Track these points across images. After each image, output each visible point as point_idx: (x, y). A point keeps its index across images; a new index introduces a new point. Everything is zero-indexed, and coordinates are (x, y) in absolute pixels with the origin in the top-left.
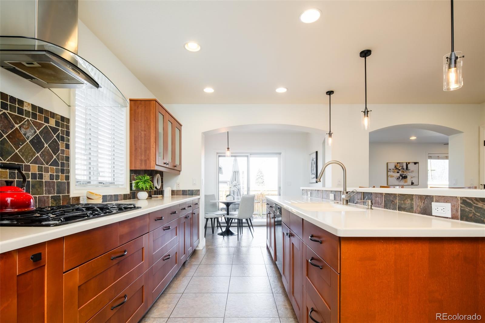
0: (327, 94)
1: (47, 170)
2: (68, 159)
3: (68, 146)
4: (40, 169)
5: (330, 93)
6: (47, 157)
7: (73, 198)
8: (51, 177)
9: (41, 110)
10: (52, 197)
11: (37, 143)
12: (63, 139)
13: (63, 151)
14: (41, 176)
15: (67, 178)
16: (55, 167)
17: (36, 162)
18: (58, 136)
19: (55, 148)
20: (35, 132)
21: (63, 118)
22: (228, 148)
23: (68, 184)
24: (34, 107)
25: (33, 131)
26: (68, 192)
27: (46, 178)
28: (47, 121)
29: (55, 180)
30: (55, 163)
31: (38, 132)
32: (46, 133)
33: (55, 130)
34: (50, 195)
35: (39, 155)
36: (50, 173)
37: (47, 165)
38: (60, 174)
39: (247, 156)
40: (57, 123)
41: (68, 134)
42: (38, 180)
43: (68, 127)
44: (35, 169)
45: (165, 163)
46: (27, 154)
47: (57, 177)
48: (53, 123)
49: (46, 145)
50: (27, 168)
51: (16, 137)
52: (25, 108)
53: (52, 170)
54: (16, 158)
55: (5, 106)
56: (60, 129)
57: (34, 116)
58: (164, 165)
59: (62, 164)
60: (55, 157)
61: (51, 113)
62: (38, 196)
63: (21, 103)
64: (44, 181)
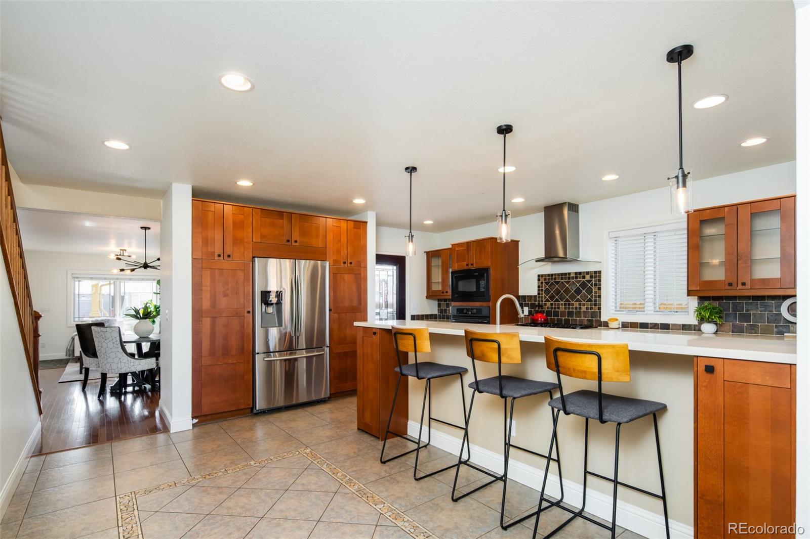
1: (584, 305)
2: (600, 297)
3: (600, 289)
4: (580, 304)
6: (584, 298)
7: (604, 322)
8: (587, 308)
9: (580, 273)
10: (587, 320)
11: (578, 291)
12: (596, 285)
13: (596, 293)
14: (580, 308)
15: (600, 309)
16: (589, 303)
17: (578, 300)
18: (592, 285)
19: (589, 291)
21: (595, 272)
23: (600, 312)
24: (576, 273)
25: (575, 286)
26: (600, 317)
27: (584, 309)
28: (584, 277)
29: (589, 310)
30: (590, 300)
31: (578, 285)
32: (584, 285)
33: (589, 281)
34: (586, 319)
35: (579, 297)
36: (586, 306)
37: (584, 301)
38: (593, 306)
40: (591, 277)
41: (600, 281)
42: (578, 310)
43: (600, 276)
44: (576, 304)
45: (730, 284)
46: (573, 297)
47: (591, 308)
48: (588, 277)
49: (583, 291)
50: (573, 304)
51: (567, 291)
52: (571, 276)
53: (588, 305)
54: (567, 300)
55: (562, 279)
56: (593, 279)
57: (576, 278)
58: (730, 287)
59: (595, 301)
60: (589, 297)
61: (587, 272)
62: (578, 319)
63: (569, 274)
64: (582, 310)
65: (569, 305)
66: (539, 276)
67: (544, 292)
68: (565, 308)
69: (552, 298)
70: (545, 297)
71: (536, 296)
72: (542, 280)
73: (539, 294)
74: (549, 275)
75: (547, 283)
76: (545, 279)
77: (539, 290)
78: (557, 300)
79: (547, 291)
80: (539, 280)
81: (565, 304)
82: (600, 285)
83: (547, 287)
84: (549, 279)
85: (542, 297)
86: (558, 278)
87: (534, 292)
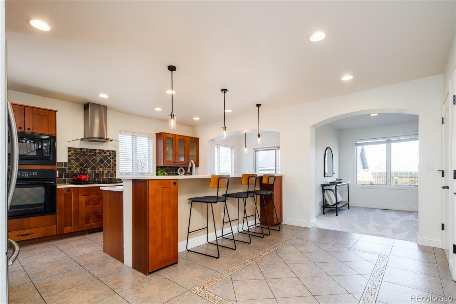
0: (256, 106)
1: (105, 170)
2: (115, 165)
3: (115, 161)
4: (102, 169)
5: (258, 105)
6: (106, 165)
7: (118, 179)
8: (108, 172)
9: (103, 151)
10: (108, 178)
11: (102, 161)
12: (113, 158)
13: (113, 163)
14: (103, 172)
15: (115, 172)
16: (109, 168)
17: (101, 167)
18: (110, 158)
19: (109, 162)
20: (101, 158)
21: (113, 151)
22: (246, 146)
23: (116, 174)
24: (100, 150)
25: (100, 158)
26: (116, 177)
27: (105, 172)
28: (105, 153)
29: (109, 173)
30: (109, 167)
31: (102, 158)
32: (105, 158)
33: (109, 156)
34: (107, 178)
35: (102, 165)
36: (107, 171)
37: (106, 167)
38: (111, 171)
39: (275, 149)
40: (110, 153)
41: (115, 156)
42: (102, 173)
43: (115, 154)
44: (101, 169)
45: (174, 162)
46: (98, 165)
47: (110, 172)
48: (108, 154)
49: (105, 162)
50: (98, 169)
51: (93, 160)
52: (97, 151)
53: (108, 169)
54: (94, 167)
55: (90, 152)
56: (111, 155)
57: (100, 153)
58: (174, 163)
59: (113, 167)
60: (109, 165)
61: (107, 150)
62: (102, 178)
63: (95, 150)
64: (104, 173)
65: (95, 169)
66: (69, 148)
67: (74, 160)
68: (92, 172)
69: (81, 165)
70: (75, 164)
71: (67, 163)
72: (72, 151)
73: (69, 161)
74: (78, 149)
75: (77, 154)
76: (75, 151)
77: (69, 159)
78: (86, 166)
79: (77, 160)
80: (69, 151)
81: (92, 169)
82: (116, 158)
83: (77, 157)
84: (78, 151)
85: (72, 164)
86: (87, 152)
87: (65, 160)
